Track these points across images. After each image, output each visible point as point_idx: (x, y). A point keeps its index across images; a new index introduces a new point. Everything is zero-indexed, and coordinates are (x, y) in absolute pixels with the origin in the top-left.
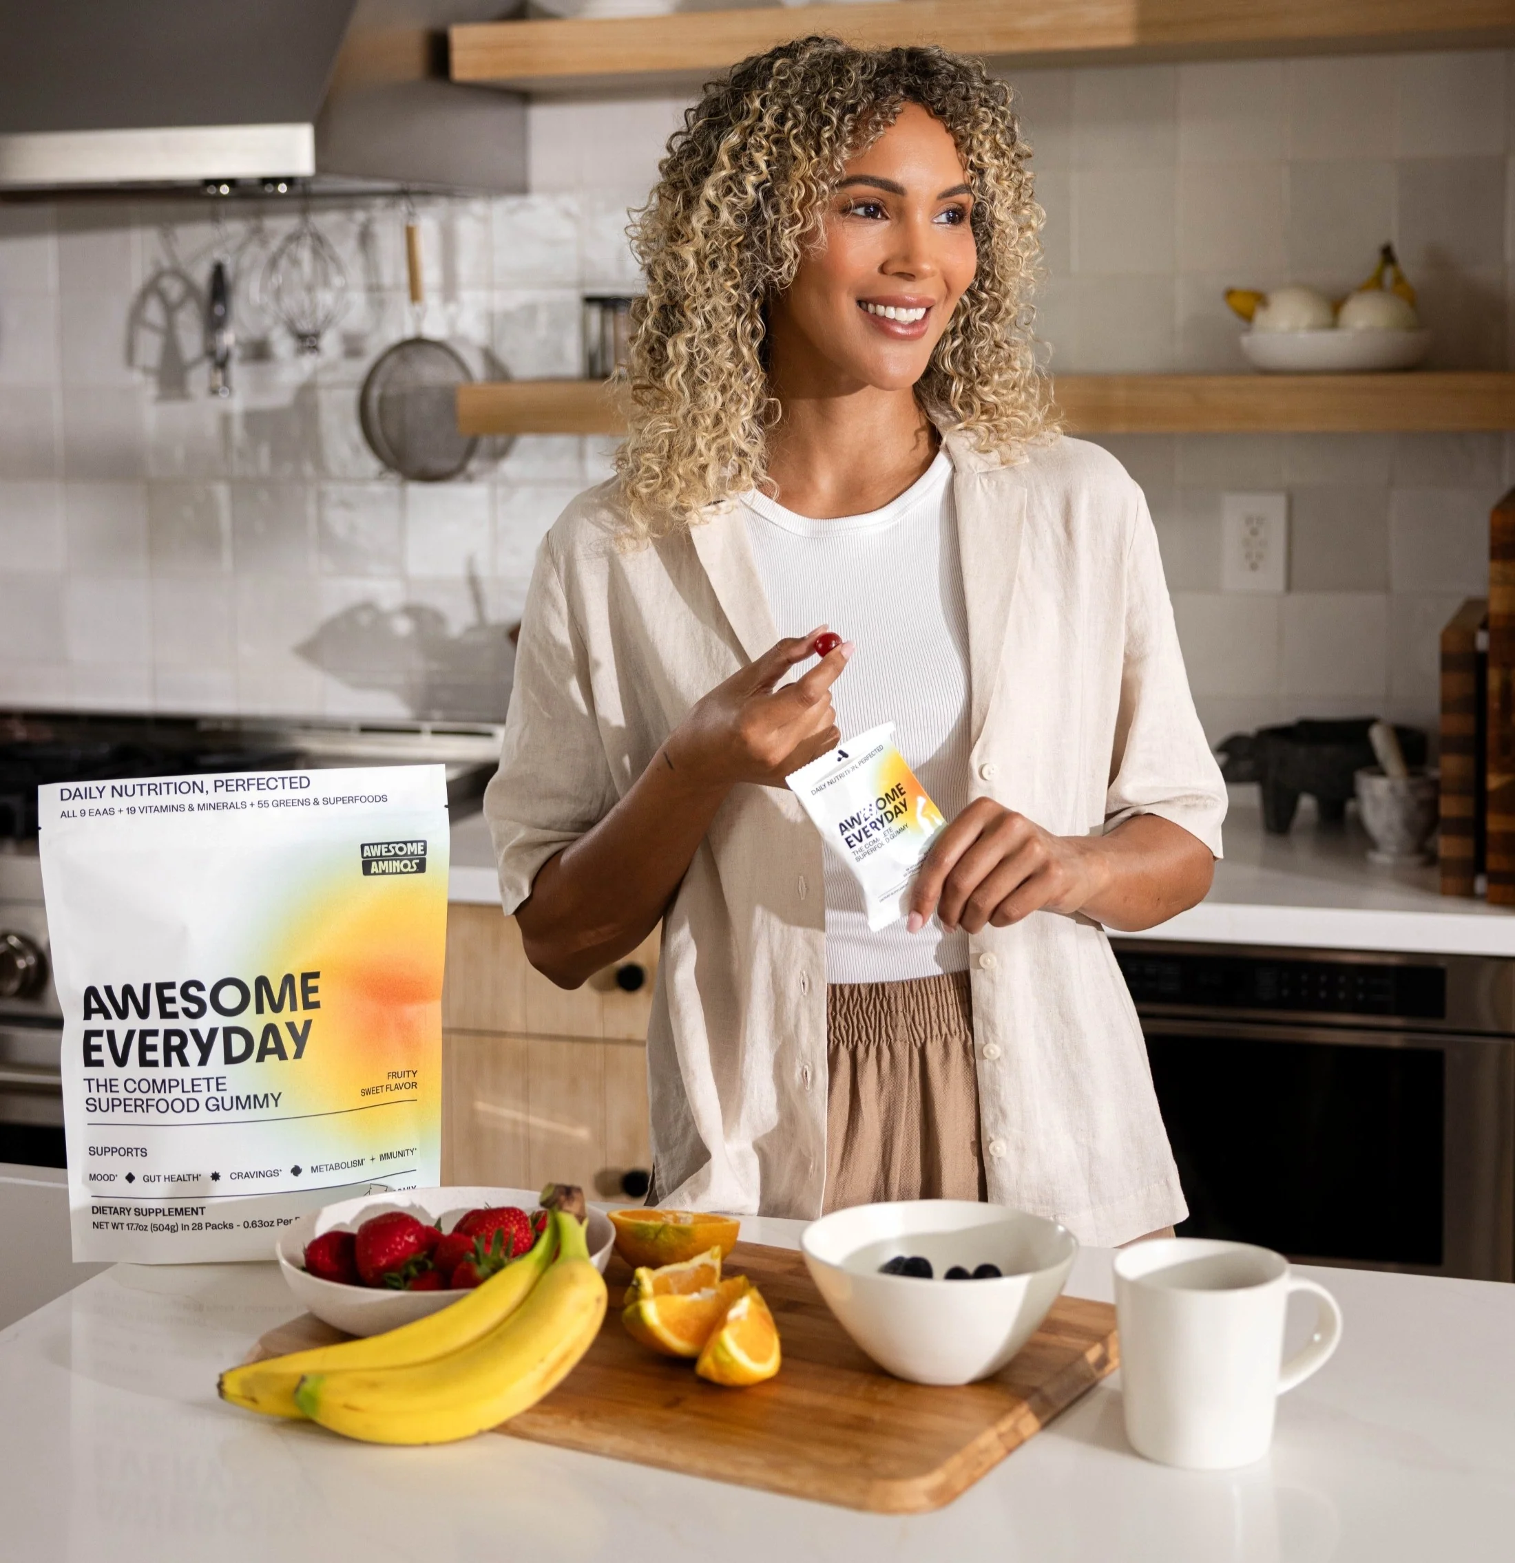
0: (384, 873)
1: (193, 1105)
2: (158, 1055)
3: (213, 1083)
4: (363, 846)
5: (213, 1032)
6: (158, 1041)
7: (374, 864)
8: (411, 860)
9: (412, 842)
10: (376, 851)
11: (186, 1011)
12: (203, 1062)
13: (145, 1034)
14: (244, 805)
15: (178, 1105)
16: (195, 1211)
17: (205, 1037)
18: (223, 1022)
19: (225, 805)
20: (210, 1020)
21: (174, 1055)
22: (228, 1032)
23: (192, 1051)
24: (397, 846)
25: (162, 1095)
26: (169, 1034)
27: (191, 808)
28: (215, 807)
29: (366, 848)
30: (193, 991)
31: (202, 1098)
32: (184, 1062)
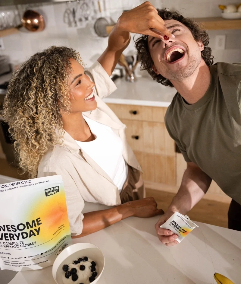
0: (50, 195)
1: (18, 246)
2: (9, 238)
3: (21, 243)
4: (45, 190)
5: (19, 234)
6: (8, 236)
7: (48, 193)
8: (56, 191)
9: (56, 187)
10: (48, 191)
11: (13, 230)
12: (18, 239)
13: (5, 234)
14: (17, 187)
15: (15, 247)
16: (23, 263)
17: (17, 235)
18: (20, 232)
19: (13, 188)
20: (18, 232)
21: (12, 238)
22: (22, 234)
23: (15, 238)
24: (52, 189)
25: (11, 245)
26: (10, 234)
27: (5, 190)
28: (11, 189)
29: (46, 190)
30: (13, 227)
31: (19, 245)
32: (14, 239)
